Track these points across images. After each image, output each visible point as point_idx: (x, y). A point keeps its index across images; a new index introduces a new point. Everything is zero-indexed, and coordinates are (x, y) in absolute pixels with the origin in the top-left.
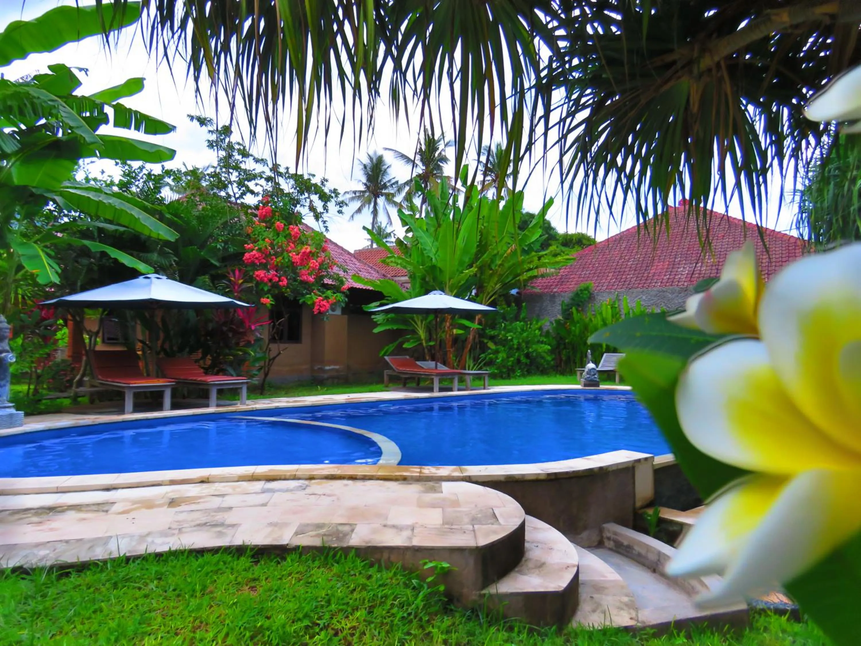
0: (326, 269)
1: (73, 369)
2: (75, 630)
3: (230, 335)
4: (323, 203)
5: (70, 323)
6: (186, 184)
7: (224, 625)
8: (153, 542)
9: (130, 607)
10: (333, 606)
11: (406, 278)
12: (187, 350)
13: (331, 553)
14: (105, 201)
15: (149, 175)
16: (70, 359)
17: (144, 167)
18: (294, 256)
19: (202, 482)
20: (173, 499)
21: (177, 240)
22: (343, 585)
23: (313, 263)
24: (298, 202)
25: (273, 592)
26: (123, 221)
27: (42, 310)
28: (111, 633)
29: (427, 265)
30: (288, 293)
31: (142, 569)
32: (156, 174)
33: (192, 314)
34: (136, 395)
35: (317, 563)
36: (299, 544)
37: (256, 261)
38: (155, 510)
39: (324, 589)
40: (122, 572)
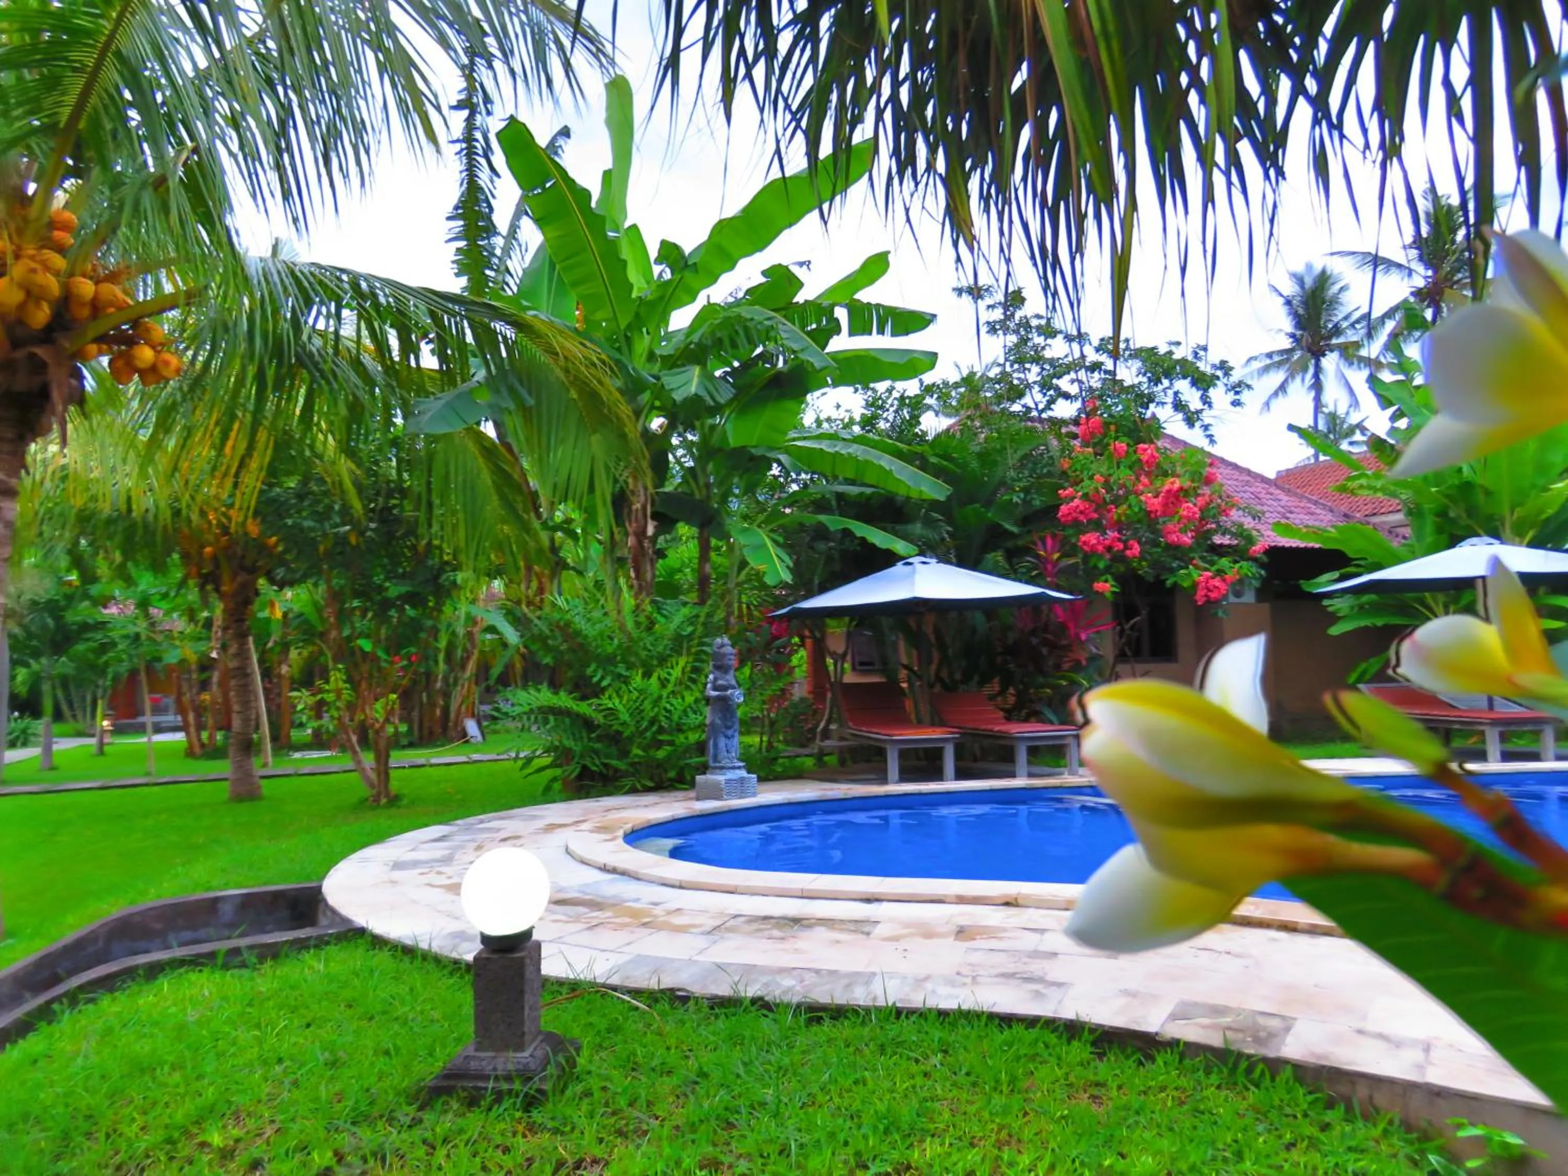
0: (1214, 516)
1: (815, 712)
2: (831, 1104)
3: (1045, 651)
4: (1200, 393)
5: (809, 641)
6: (958, 402)
7: (1046, 1148)
8: (934, 992)
9: (905, 1086)
10: (1248, 1164)
11: (1399, 517)
12: (976, 678)
13: (1243, 1065)
14: (843, 452)
15: (902, 398)
16: (811, 696)
17: (893, 388)
18: (1149, 499)
19: (1007, 904)
20: (962, 927)
21: (949, 498)
22: (1269, 1131)
23: (1189, 507)
24: (1151, 399)
25: (1131, 1113)
26: (870, 479)
27: (771, 624)
28: (879, 1120)
29: (1450, 482)
30: (1144, 569)
31: (919, 1032)
32: (912, 395)
33: (979, 618)
34: (903, 755)
35: (1214, 1079)
36: (1177, 1035)
37: (1081, 517)
38: (935, 941)
39: (1228, 1128)
40: (893, 1029)
